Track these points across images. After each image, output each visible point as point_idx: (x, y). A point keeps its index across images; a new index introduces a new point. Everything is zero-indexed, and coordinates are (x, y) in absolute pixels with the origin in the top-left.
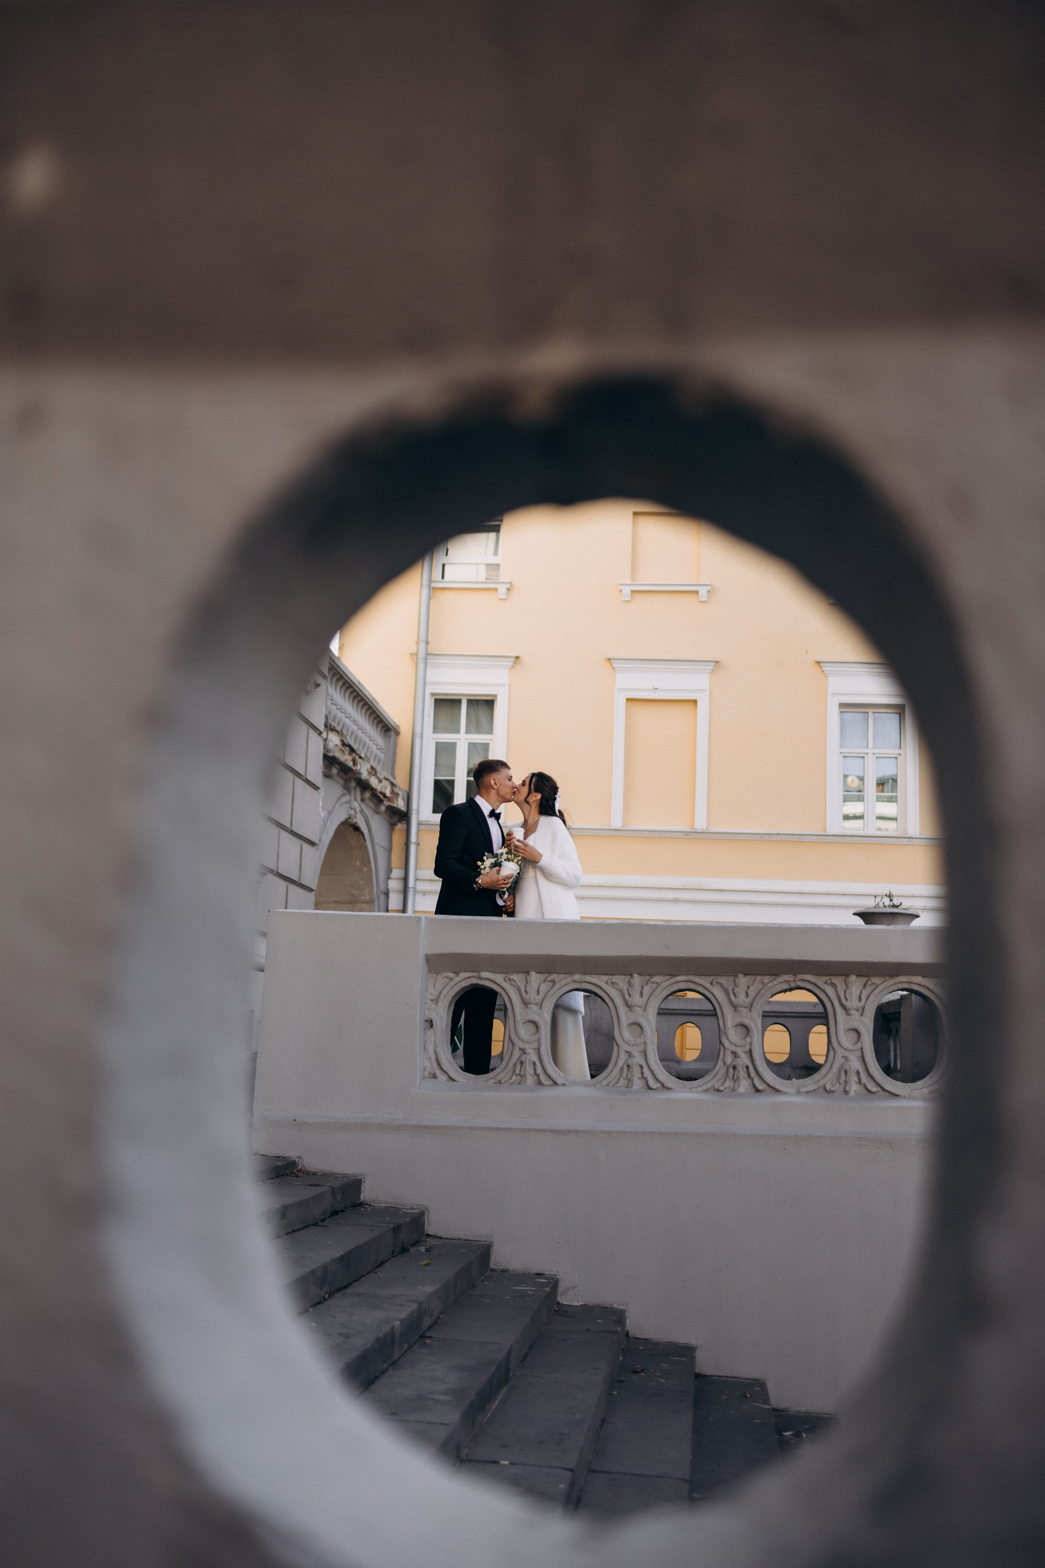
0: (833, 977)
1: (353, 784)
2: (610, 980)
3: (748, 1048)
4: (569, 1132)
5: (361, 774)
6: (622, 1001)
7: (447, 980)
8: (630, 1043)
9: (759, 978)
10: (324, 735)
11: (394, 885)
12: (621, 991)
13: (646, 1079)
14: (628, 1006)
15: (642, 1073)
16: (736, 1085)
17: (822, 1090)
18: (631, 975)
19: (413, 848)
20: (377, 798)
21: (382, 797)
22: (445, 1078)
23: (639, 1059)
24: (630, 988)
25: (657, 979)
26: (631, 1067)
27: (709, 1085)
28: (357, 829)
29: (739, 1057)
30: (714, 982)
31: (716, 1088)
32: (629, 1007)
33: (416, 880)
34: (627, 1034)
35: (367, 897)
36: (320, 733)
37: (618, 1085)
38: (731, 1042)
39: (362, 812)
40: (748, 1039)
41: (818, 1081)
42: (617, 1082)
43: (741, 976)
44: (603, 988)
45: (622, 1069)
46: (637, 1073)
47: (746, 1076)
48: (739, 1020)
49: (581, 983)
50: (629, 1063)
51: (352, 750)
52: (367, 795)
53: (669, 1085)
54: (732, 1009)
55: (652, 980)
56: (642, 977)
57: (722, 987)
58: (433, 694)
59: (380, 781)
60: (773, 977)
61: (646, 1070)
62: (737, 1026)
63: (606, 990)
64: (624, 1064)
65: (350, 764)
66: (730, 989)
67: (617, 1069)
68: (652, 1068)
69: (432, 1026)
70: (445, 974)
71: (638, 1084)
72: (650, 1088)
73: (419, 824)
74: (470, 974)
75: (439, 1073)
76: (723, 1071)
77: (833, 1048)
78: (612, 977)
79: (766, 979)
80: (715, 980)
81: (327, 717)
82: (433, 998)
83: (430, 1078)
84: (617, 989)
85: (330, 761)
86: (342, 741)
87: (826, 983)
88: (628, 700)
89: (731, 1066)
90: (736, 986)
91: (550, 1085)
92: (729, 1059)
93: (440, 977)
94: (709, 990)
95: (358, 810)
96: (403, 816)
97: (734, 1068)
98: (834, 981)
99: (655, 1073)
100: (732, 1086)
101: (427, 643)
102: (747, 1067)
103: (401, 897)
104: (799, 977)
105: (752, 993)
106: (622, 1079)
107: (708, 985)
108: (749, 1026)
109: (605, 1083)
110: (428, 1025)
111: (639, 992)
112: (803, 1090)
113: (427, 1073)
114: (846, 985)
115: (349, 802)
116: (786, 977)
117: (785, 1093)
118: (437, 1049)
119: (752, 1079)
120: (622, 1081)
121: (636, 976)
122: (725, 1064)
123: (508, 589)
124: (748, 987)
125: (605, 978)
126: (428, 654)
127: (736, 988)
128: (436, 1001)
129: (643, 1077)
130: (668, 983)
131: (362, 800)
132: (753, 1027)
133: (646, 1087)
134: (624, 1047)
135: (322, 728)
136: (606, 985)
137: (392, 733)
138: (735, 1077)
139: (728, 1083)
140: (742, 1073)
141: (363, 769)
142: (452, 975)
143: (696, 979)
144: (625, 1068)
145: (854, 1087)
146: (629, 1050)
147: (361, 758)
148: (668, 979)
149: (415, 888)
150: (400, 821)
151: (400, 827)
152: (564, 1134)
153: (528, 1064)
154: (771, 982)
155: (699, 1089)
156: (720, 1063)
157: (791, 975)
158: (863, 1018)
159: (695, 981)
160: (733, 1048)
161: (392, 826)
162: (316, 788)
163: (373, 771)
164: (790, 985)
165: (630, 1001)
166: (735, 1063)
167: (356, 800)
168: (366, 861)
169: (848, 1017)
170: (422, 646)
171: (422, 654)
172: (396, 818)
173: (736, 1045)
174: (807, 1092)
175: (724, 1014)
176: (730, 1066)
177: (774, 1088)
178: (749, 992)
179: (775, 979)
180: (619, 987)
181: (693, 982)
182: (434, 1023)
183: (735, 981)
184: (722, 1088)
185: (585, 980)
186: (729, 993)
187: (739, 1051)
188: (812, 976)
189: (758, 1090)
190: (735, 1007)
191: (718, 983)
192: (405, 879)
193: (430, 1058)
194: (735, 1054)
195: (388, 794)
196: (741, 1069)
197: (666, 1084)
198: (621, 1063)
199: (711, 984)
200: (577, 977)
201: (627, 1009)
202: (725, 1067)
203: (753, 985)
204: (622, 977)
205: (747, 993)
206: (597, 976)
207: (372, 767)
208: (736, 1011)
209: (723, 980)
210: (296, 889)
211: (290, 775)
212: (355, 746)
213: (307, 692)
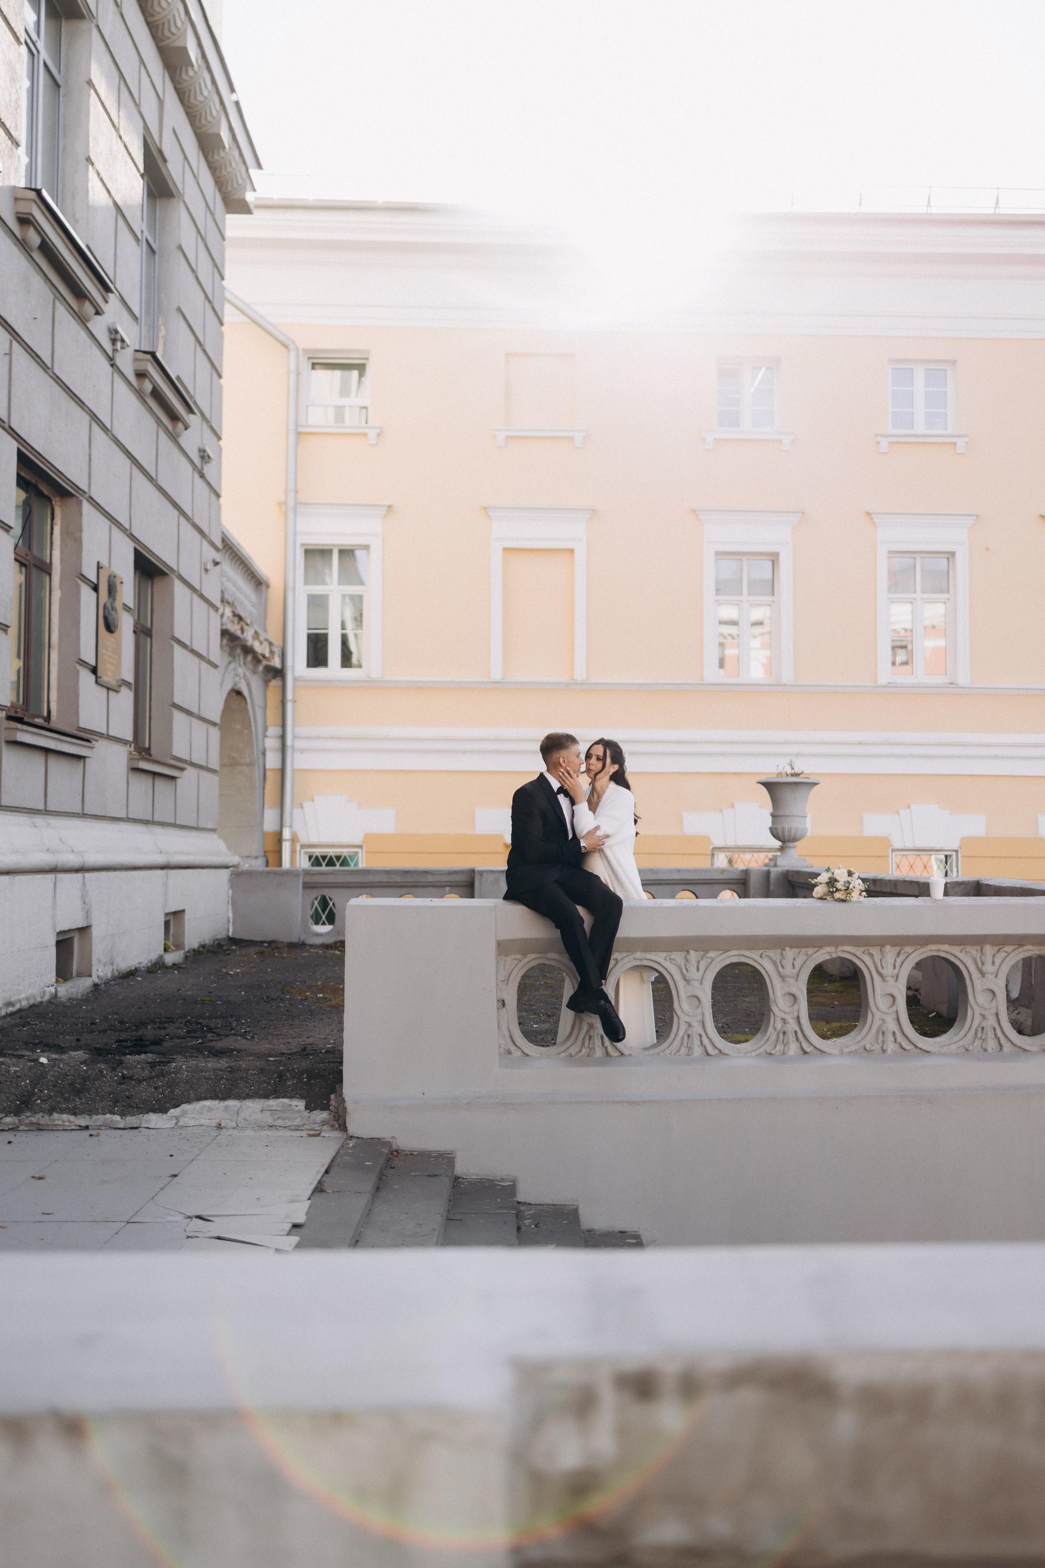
0: (870, 948)
1: (239, 651)
2: (668, 957)
3: (796, 1014)
4: (644, 1102)
5: (246, 640)
6: (680, 975)
7: (516, 962)
8: (690, 1014)
9: (803, 950)
10: (220, 611)
11: (272, 743)
12: (679, 967)
13: (705, 1047)
14: (685, 980)
15: (701, 1041)
16: (786, 1048)
17: (862, 1050)
18: (688, 952)
19: (289, 706)
20: (257, 659)
21: (261, 657)
22: (519, 1053)
23: (697, 1029)
24: (687, 963)
25: (712, 954)
26: (691, 1036)
27: (762, 1050)
28: (239, 693)
29: (788, 1023)
30: (763, 956)
31: (768, 1052)
32: (687, 981)
33: (294, 737)
34: (686, 1007)
35: (248, 760)
36: (217, 610)
37: (680, 1053)
38: (780, 1010)
39: (244, 676)
40: (796, 1007)
41: (859, 1042)
42: (679, 1051)
43: (787, 949)
44: (663, 964)
45: (683, 1037)
46: (696, 1042)
47: (795, 1040)
48: (787, 990)
49: (641, 960)
50: (690, 1032)
51: (240, 619)
52: (249, 658)
53: (726, 1052)
54: (780, 979)
55: (707, 955)
56: (697, 952)
57: (771, 960)
58: (302, 545)
59: (261, 643)
60: (816, 949)
61: (704, 1038)
62: (785, 994)
63: (665, 966)
64: (684, 1034)
65: (239, 633)
66: (778, 961)
67: (679, 1038)
68: (710, 1036)
69: (504, 1005)
70: (514, 956)
71: (698, 1051)
72: (708, 1054)
73: (295, 680)
74: (538, 956)
75: (513, 1048)
76: (774, 1037)
77: (871, 1012)
78: (669, 953)
79: (810, 951)
80: (764, 954)
81: (222, 592)
82: (503, 979)
83: (505, 1054)
84: (675, 964)
85: (225, 635)
86: (233, 612)
87: (864, 953)
88: (505, 549)
89: (782, 1032)
90: (783, 957)
91: (617, 1056)
92: (779, 1025)
93: (509, 959)
94: (758, 963)
95: (242, 675)
96: (279, 673)
97: (784, 1033)
98: (871, 951)
99: (713, 1040)
100: (782, 1049)
101: (296, 492)
102: (796, 1032)
103: (279, 755)
104: (840, 948)
105: (798, 964)
106: (683, 1047)
107: (757, 958)
108: (796, 995)
109: (667, 1052)
110: (500, 1004)
111: (696, 967)
112: (846, 1050)
113: (502, 1050)
114: (882, 954)
115: (235, 670)
116: (829, 949)
117: (830, 1054)
118: (511, 1027)
119: (801, 1043)
120: (683, 1050)
121: (692, 952)
122: (775, 1030)
123: (379, 435)
124: (794, 959)
125: (664, 954)
126: (297, 503)
127: (784, 960)
128: (506, 981)
129: (702, 1045)
130: (721, 957)
131: (245, 664)
132: (800, 996)
133: (705, 1054)
134: (684, 1018)
135: (218, 603)
136: (664, 961)
137: (264, 588)
138: (785, 1041)
139: (779, 1047)
140: (791, 1037)
141: (248, 636)
142: (519, 956)
143: (747, 953)
144: (686, 1037)
145: (891, 1047)
146: (688, 1021)
147: (247, 624)
148: (721, 954)
149: (293, 747)
150: (274, 677)
151: (275, 683)
152: (639, 1104)
153: (596, 1038)
154: (815, 953)
155: (753, 1054)
156: (771, 1029)
157: (833, 947)
158: (898, 984)
159: (746, 955)
160: (782, 1015)
161: (266, 682)
162: (215, 666)
163: (256, 635)
164: (831, 956)
165: (688, 975)
166: (785, 1029)
167: (240, 665)
168: (246, 724)
169: (884, 983)
170: (291, 495)
171: (291, 504)
172: (270, 675)
173: (784, 1012)
174: (849, 1053)
175: (774, 984)
176: (780, 1032)
177: (820, 1050)
178: (796, 963)
179: (817, 951)
180: (676, 963)
181: (744, 956)
182: (506, 1003)
183: (782, 954)
184: (773, 1052)
185: (646, 957)
186: (777, 966)
187: (788, 1017)
188: (852, 947)
189: (805, 1053)
190: (783, 978)
191: (766, 955)
192: (283, 737)
193: (504, 1035)
194: (784, 1021)
195: (267, 654)
196: (790, 1034)
197: (723, 1051)
198: (681, 1033)
199: (761, 957)
200: (638, 955)
201: (685, 983)
202: (776, 1032)
203: (798, 957)
204: (679, 953)
205: (793, 965)
206: (655, 953)
207: (256, 633)
208: (784, 981)
209: (771, 953)
210: (204, 774)
211: (196, 660)
212: (243, 615)
213: (206, 570)
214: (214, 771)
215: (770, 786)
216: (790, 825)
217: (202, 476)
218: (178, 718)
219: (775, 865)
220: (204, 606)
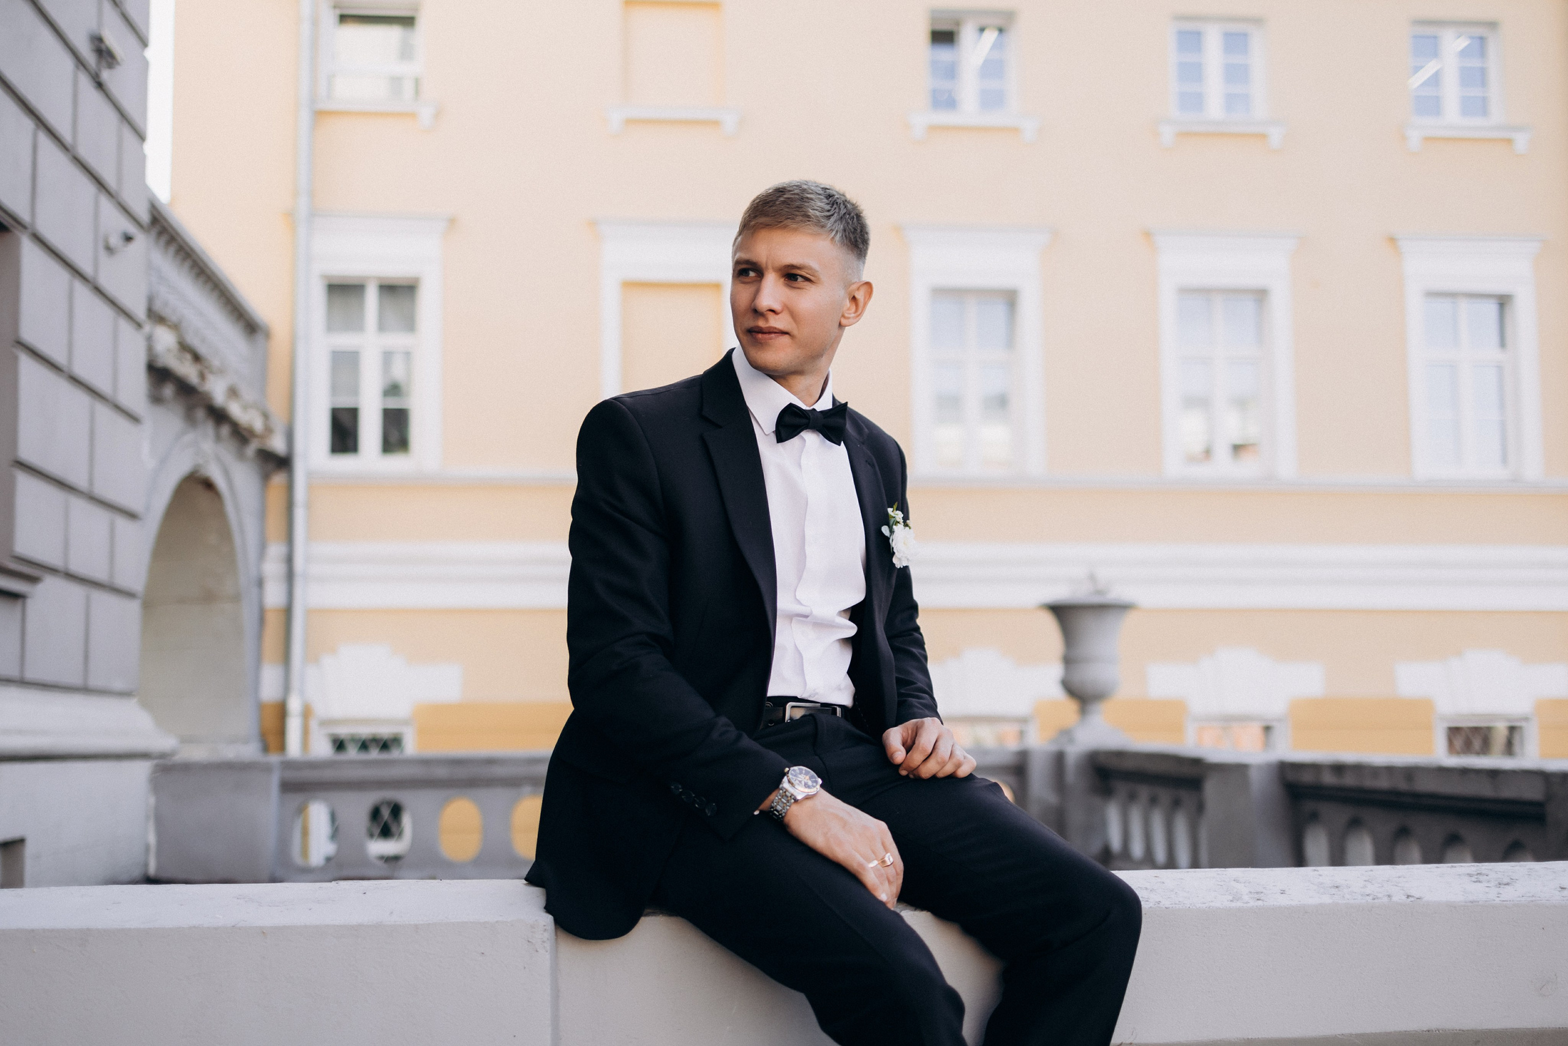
1: (200, 414)
5: (213, 397)
10: (147, 329)
11: (273, 568)
19: (299, 513)
20: (241, 435)
21: (248, 432)
28: (208, 485)
33: (306, 559)
35: (232, 592)
36: (139, 325)
39: (218, 459)
51: (197, 358)
52: (225, 430)
58: (323, 277)
59: (245, 409)
65: (195, 380)
73: (310, 475)
81: (148, 297)
85: (159, 374)
86: (179, 341)
88: (624, 283)
95: (211, 456)
96: (282, 463)
101: (311, 195)
103: (285, 587)
115: (194, 443)
123: (435, 115)
126: (312, 212)
131: (218, 440)
135: (140, 313)
137: (260, 336)
141: (217, 390)
147: (212, 370)
149: (303, 570)
150: (277, 470)
151: (278, 479)
161: (266, 478)
162: (134, 418)
163: (233, 392)
167: (207, 439)
168: (226, 534)
170: (303, 201)
171: (302, 211)
172: (271, 467)
192: (289, 560)
195: (257, 429)
207: (231, 387)
210: (101, 599)
211: (82, 398)
212: (202, 350)
213: (109, 249)
214: (129, 594)
215: (1061, 612)
216: (1092, 674)
217: (100, 85)
218: (26, 486)
219: (1071, 740)
220: (105, 312)
